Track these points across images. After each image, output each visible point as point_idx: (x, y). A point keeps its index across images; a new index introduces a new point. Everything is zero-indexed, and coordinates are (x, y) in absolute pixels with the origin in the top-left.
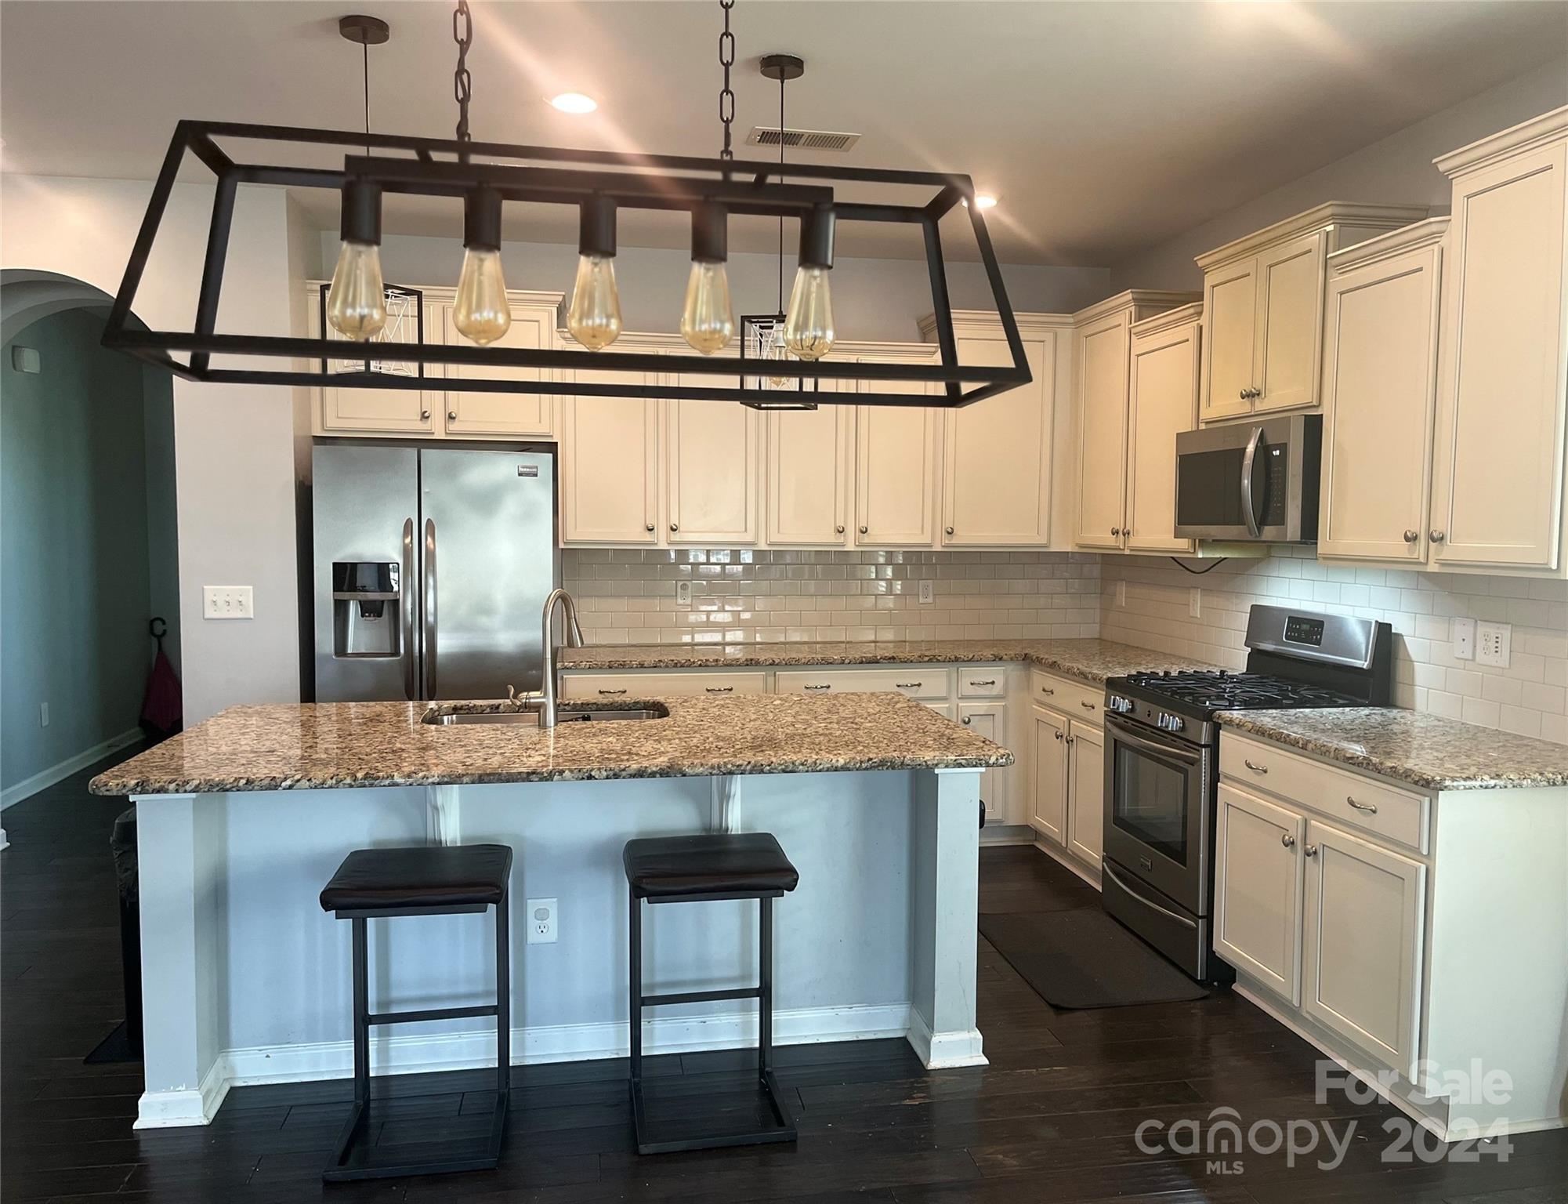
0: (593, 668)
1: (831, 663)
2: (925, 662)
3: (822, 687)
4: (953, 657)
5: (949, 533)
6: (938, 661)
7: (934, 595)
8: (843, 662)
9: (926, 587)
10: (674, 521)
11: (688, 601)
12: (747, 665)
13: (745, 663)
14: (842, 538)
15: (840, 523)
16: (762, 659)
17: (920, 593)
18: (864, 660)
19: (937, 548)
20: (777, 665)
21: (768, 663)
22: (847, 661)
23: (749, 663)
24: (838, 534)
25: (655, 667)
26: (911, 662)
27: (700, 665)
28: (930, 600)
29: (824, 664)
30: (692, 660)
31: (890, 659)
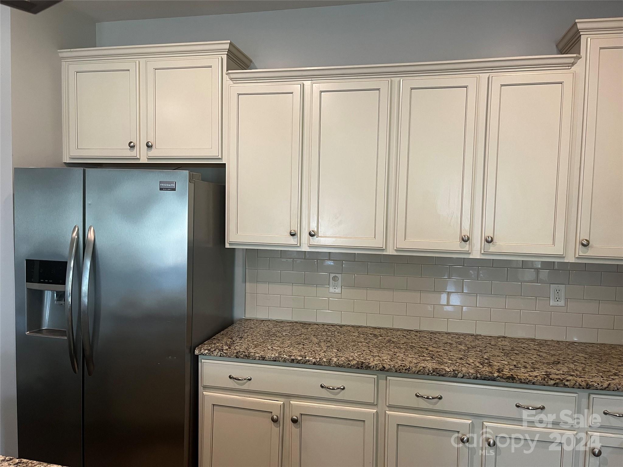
0: (223, 356)
1: (443, 375)
2: (549, 385)
3: (433, 398)
4: (584, 384)
5: (583, 245)
6: (565, 386)
7: (566, 299)
8: (455, 376)
9: (558, 291)
10: (313, 227)
11: (338, 290)
12: (358, 368)
13: (356, 366)
14: (468, 246)
15: (466, 232)
16: (372, 364)
17: (551, 298)
18: (479, 376)
19: (570, 259)
20: (387, 371)
21: (378, 369)
22: (460, 375)
23: (359, 366)
24: (462, 242)
25: (275, 361)
26: (534, 384)
27: (314, 364)
28: (562, 303)
29: (434, 375)
30: (307, 358)
31: (508, 378)
